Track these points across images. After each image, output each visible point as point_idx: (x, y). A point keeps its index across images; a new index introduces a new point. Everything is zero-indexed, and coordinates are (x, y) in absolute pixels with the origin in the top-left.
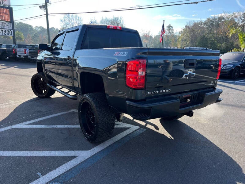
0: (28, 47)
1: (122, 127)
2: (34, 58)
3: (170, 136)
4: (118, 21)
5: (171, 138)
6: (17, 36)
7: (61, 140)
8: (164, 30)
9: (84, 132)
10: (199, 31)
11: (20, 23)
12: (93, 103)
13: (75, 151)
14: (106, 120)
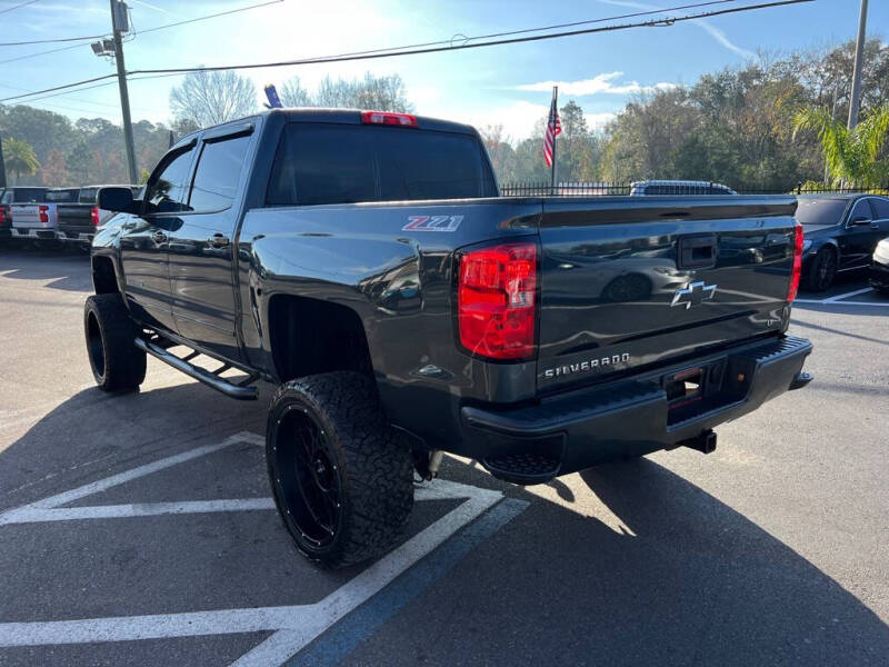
0: (53, 198)
1: (438, 498)
2: (78, 236)
3: (621, 523)
4: (387, 92)
5: (623, 530)
6: (11, 158)
7: (203, 566)
8: (556, 122)
9: (291, 525)
10: (677, 120)
11: (21, 109)
12: (325, 417)
13: (264, 609)
14: (381, 481)
